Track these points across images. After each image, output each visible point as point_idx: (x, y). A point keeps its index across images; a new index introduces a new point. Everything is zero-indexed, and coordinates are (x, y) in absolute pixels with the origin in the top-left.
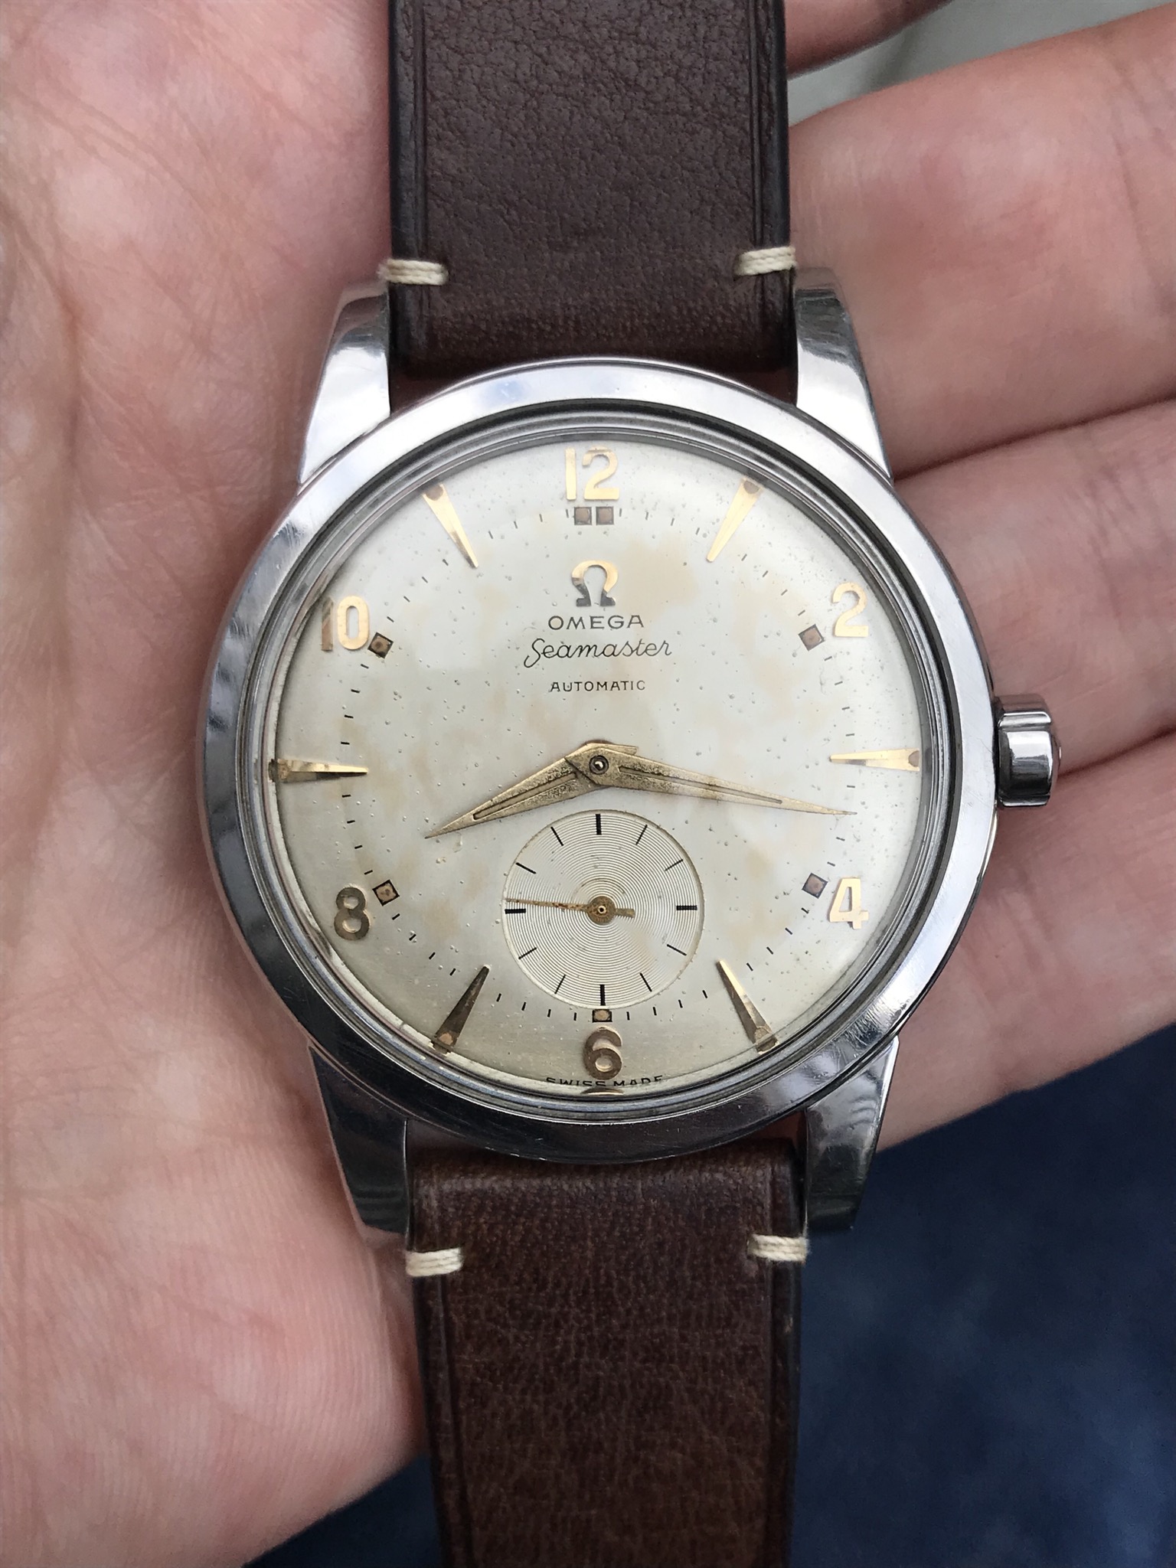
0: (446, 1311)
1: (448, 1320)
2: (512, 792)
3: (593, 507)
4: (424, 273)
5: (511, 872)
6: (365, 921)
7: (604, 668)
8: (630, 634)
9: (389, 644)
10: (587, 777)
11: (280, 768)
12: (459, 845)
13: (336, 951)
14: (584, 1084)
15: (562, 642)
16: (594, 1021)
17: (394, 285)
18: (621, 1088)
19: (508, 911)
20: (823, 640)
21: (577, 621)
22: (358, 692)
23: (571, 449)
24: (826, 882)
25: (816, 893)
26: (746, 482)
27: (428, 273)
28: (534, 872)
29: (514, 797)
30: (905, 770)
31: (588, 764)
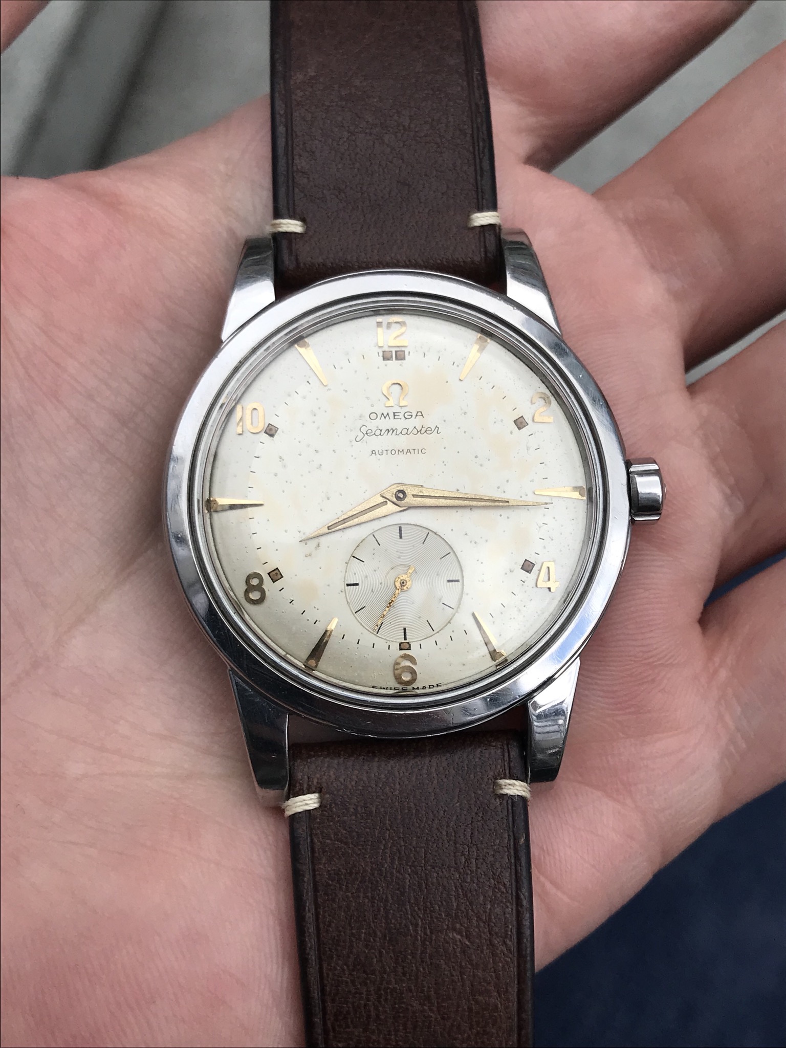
0: (311, 835)
1: (312, 842)
2: (350, 514)
3: (394, 350)
4: (292, 226)
5: (350, 562)
6: (263, 593)
7: (402, 442)
8: (416, 422)
9: (277, 429)
10: (393, 503)
11: (212, 503)
12: (318, 546)
13: (246, 612)
14: (395, 689)
15: (377, 427)
16: (401, 649)
17: (275, 233)
18: (416, 691)
19: (348, 585)
20: (527, 424)
21: (385, 415)
22: (258, 457)
23: (379, 319)
24: (534, 564)
25: (529, 571)
26: (480, 337)
27: (295, 226)
28: (363, 562)
29: (351, 516)
30: (578, 499)
31: (394, 495)
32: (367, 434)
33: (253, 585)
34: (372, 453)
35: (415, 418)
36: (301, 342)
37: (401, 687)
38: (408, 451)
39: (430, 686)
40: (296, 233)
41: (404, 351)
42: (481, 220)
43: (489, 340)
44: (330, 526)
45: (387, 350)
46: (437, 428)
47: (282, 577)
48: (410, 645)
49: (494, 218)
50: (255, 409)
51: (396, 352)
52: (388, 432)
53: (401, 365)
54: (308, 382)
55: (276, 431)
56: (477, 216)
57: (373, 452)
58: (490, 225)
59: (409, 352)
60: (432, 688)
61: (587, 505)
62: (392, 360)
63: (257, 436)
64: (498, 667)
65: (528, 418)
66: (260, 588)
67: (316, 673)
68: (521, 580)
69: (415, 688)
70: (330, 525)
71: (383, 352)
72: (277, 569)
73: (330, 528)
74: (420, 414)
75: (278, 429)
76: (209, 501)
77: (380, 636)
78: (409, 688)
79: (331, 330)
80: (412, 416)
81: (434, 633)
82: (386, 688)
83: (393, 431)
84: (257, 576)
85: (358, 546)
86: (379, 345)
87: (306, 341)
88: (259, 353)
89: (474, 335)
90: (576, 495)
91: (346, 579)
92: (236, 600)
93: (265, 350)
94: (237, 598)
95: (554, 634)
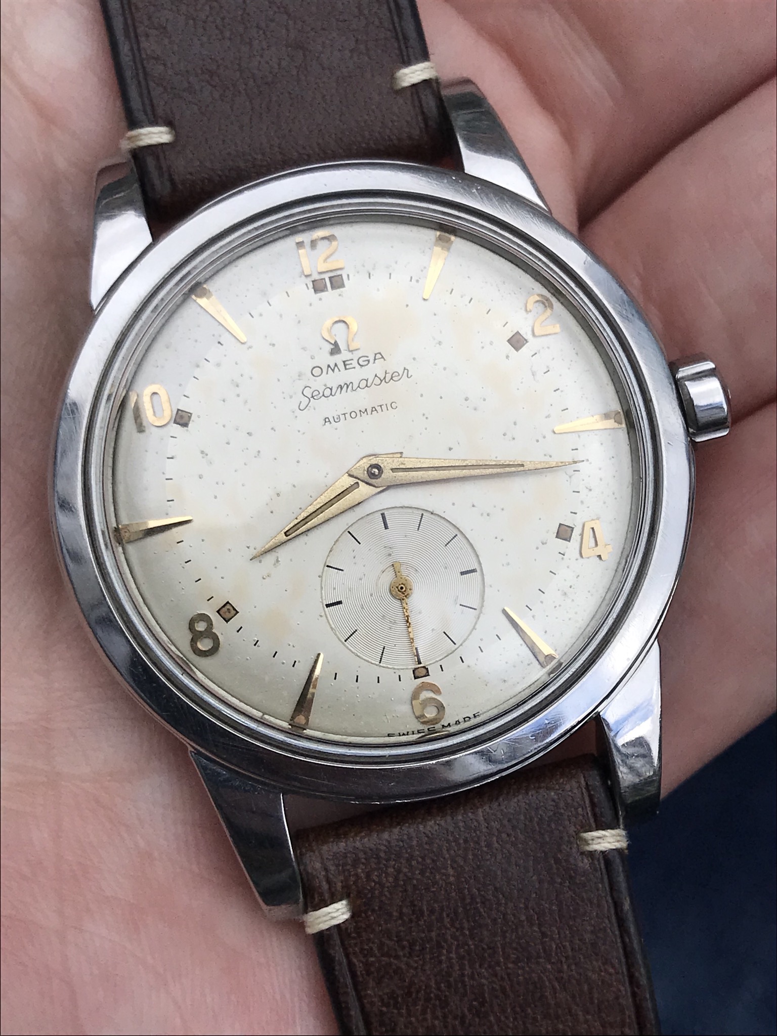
0: (347, 956)
1: (350, 964)
2: (311, 509)
3: (326, 277)
4: (155, 136)
5: (324, 574)
6: (216, 639)
7: (362, 399)
8: (376, 368)
9: (189, 415)
10: (367, 483)
11: (122, 532)
12: (278, 561)
13: (197, 668)
14: (419, 732)
15: (325, 385)
16: (416, 678)
17: (135, 149)
18: (448, 729)
19: (328, 606)
20: (527, 341)
21: (332, 366)
22: (172, 458)
23: (299, 238)
24: (573, 528)
25: (568, 539)
26: (440, 235)
27: (160, 135)
28: (342, 570)
29: (314, 512)
30: (614, 429)
31: (366, 472)
32: (313, 397)
33: (200, 632)
34: (326, 422)
35: (374, 363)
36: (199, 291)
37: (425, 728)
38: (374, 409)
39: (464, 719)
40: (162, 144)
41: (341, 275)
42: (411, 77)
43: (453, 238)
44: (287, 531)
45: (317, 279)
46: (406, 371)
47: (237, 612)
48: (427, 669)
49: (426, 70)
50: (155, 393)
51: (330, 278)
52: (342, 389)
53: (340, 295)
54: (219, 343)
55: (190, 418)
56: (403, 73)
57: (327, 420)
58: (425, 81)
59: (348, 275)
60: (468, 721)
61: (628, 433)
62: (327, 290)
63: (165, 429)
64: (552, 675)
65: (526, 333)
66: (209, 633)
67: (308, 732)
68: (560, 553)
69: (446, 725)
70: (287, 529)
71: (313, 281)
72: (228, 603)
73: (288, 534)
74: (379, 356)
75: (191, 414)
76: (117, 530)
77: (384, 665)
78: (438, 726)
79: (236, 266)
80: (369, 361)
81: (456, 646)
82: (406, 733)
83: (348, 387)
84: (204, 617)
85: (331, 551)
86: (306, 274)
87: (205, 288)
88: (145, 316)
89: (431, 235)
90: (611, 423)
91: (324, 598)
92: (182, 656)
93: (152, 311)
94: (181, 653)
95: (617, 616)
